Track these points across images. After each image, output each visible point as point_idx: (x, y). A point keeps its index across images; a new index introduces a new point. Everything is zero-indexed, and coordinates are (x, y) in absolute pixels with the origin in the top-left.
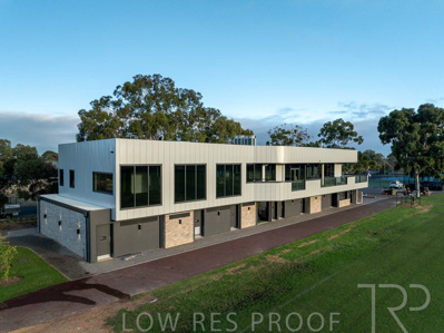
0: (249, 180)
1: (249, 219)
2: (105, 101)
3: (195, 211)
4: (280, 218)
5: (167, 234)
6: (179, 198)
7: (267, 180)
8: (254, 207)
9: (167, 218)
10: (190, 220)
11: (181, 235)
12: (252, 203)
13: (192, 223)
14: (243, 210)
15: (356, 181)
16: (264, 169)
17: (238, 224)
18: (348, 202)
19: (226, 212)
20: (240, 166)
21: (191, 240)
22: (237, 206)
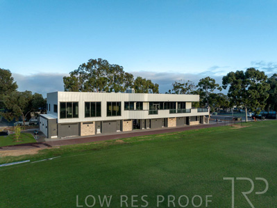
0: (125, 109)
1: (128, 127)
3: (96, 122)
4: (148, 128)
5: (82, 130)
6: (87, 115)
7: (137, 109)
8: (131, 122)
9: (82, 124)
10: (93, 125)
11: (87, 131)
12: (130, 120)
13: (94, 126)
14: (124, 123)
15: (198, 112)
16: (135, 104)
17: (121, 129)
18: (197, 123)
19: (114, 123)
20: (120, 103)
21: (94, 134)
22: (121, 121)
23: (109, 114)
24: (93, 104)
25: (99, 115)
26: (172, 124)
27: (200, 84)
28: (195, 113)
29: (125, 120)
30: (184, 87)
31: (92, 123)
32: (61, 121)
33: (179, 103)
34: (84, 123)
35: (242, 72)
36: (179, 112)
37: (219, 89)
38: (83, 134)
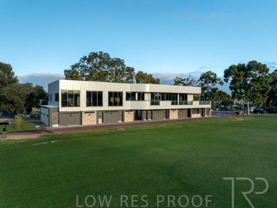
0: (127, 99)
1: (129, 118)
2: (77, 66)
3: (98, 111)
4: (150, 120)
5: (83, 120)
6: (88, 105)
7: (139, 99)
8: (132, 113)
9: (83, 113)
10: (95, 114)
11: (88, 121)
12: (131, 111)
13: (96, 116)
14: (126, 114)
15: (200, 104)
16: (137, 94)
17: (123, 120)
18: (199, 116)
19: (115, 113)
20: (122, 93)
21: (95, 123)
22: (123, 111)
23: (110, 104)
24: (94, 93)
25: (101, 104)
26: (174, 116)
27: (201, 78)
28: (196, 105)
29: (127, 111)
30: (185, 82)
31: (94, 112)
32: (62, 109)
33: (180, 94)
34: (85, 113)
35: (244, 65)
36: (181, 104)
37: (220, 83)
38: (84, 123)
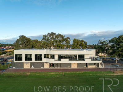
1: (47, 66)
4: (59, 67)
20: (42, 55)
23: (36, 60)
25: (31, 60)
29: (45, 63)
31: (28, 63)
32: (15, 62)
34: (25, 63)
